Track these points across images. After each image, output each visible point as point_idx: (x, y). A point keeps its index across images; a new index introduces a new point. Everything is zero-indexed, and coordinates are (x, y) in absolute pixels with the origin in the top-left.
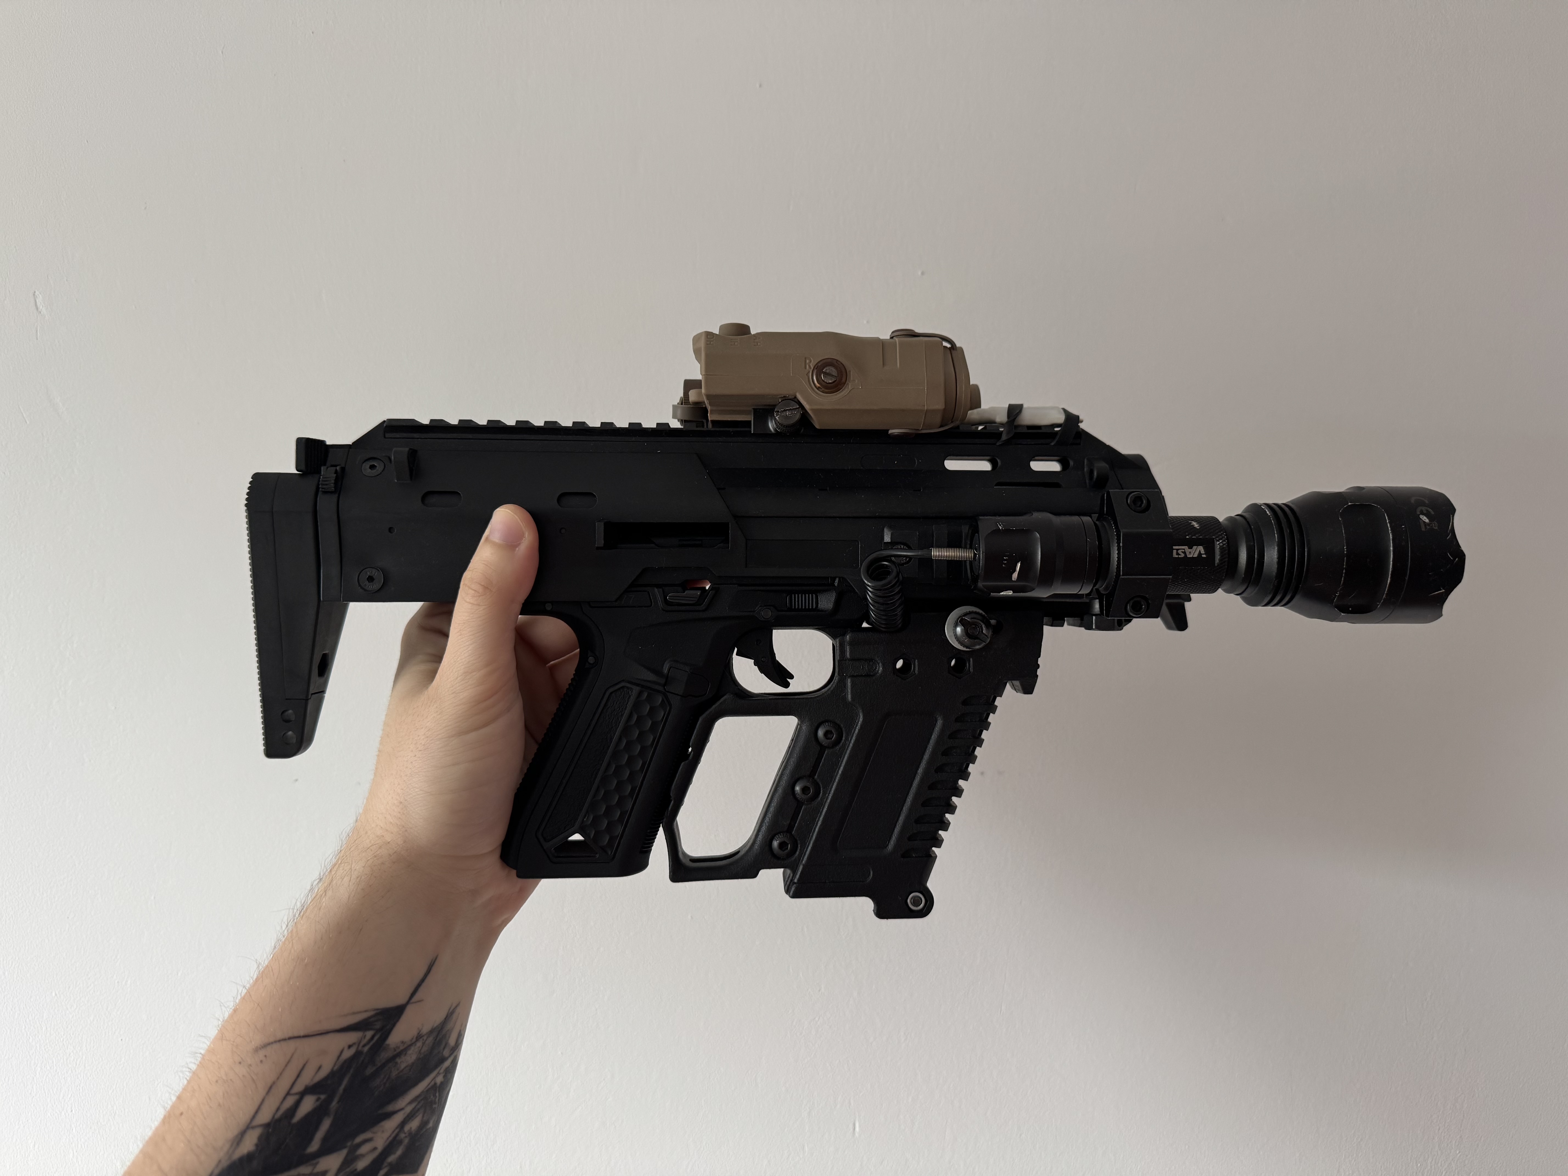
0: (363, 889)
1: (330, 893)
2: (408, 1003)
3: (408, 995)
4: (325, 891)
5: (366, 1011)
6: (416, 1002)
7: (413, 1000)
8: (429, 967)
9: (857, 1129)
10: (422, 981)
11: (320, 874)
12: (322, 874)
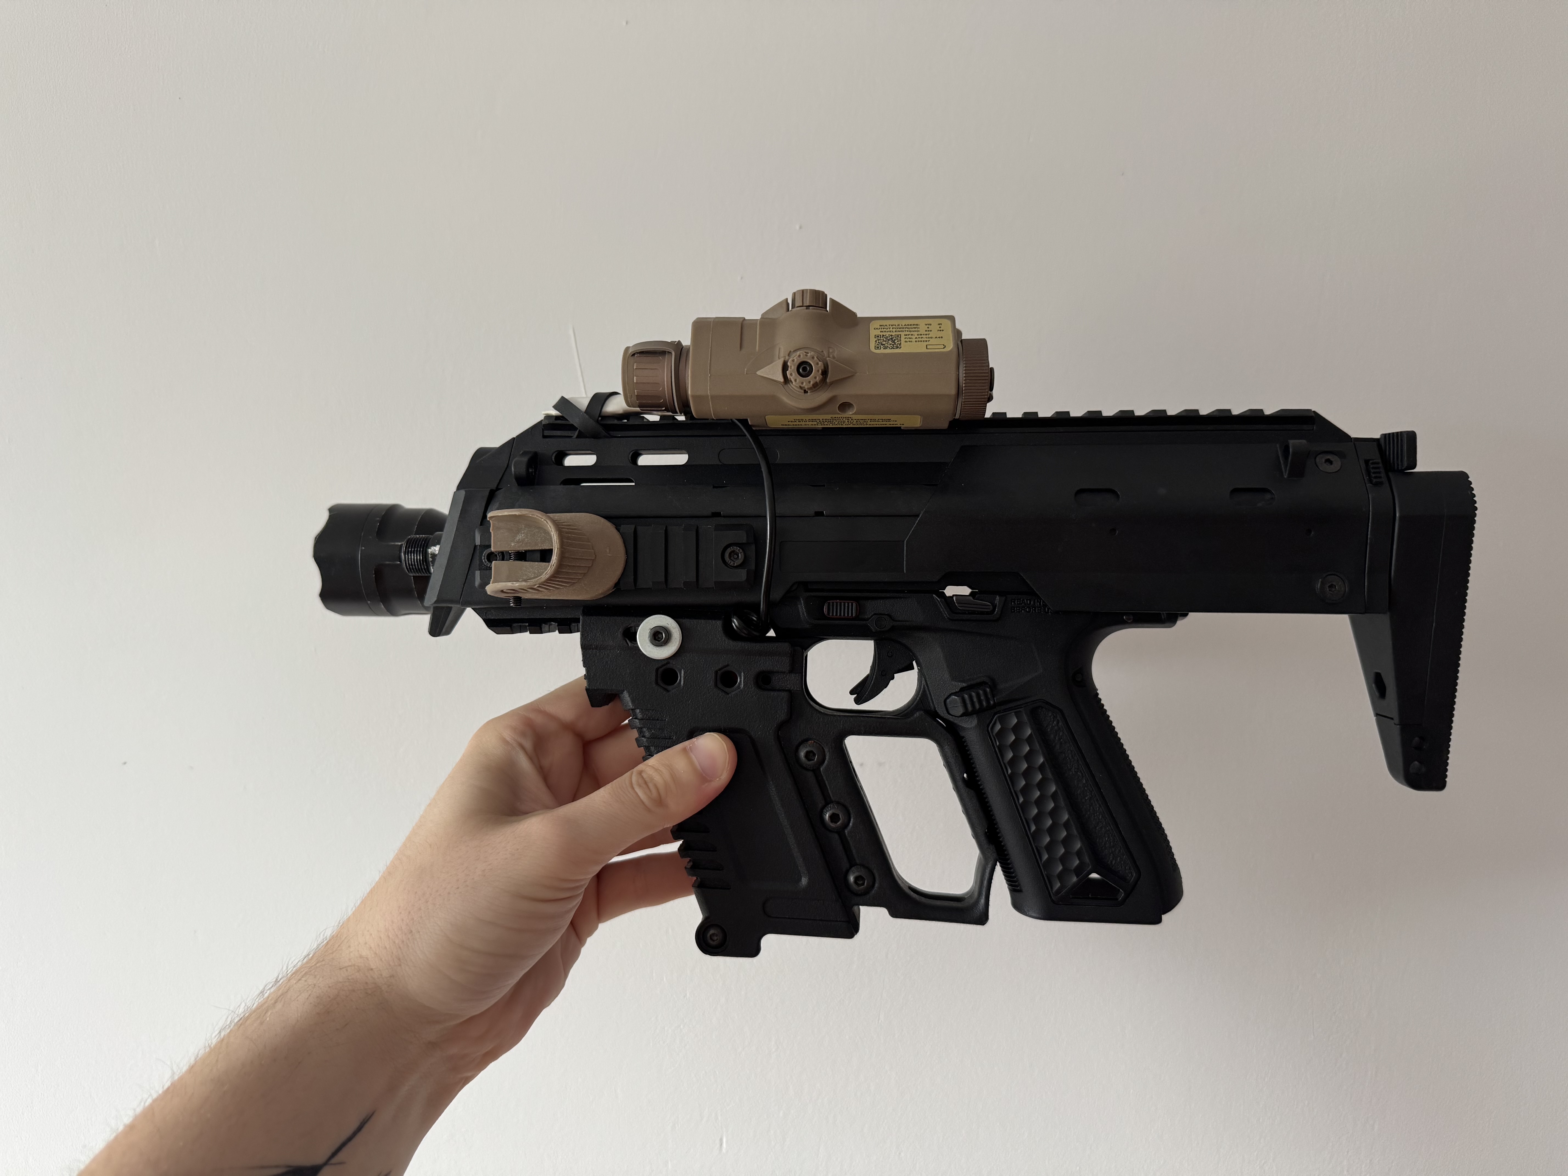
0: (318, 1014)
1: (279, 1006)
2: (326, 1163)
3: (329, 1154)
4: (276, 1002)
5: (277, 1167)
6: (335, 1164)
7: (333, 1161)
8: (361, 1123)
9: (724, 1145)
10: (350, 1139)
11: (278, 976)
12: (280, 977)
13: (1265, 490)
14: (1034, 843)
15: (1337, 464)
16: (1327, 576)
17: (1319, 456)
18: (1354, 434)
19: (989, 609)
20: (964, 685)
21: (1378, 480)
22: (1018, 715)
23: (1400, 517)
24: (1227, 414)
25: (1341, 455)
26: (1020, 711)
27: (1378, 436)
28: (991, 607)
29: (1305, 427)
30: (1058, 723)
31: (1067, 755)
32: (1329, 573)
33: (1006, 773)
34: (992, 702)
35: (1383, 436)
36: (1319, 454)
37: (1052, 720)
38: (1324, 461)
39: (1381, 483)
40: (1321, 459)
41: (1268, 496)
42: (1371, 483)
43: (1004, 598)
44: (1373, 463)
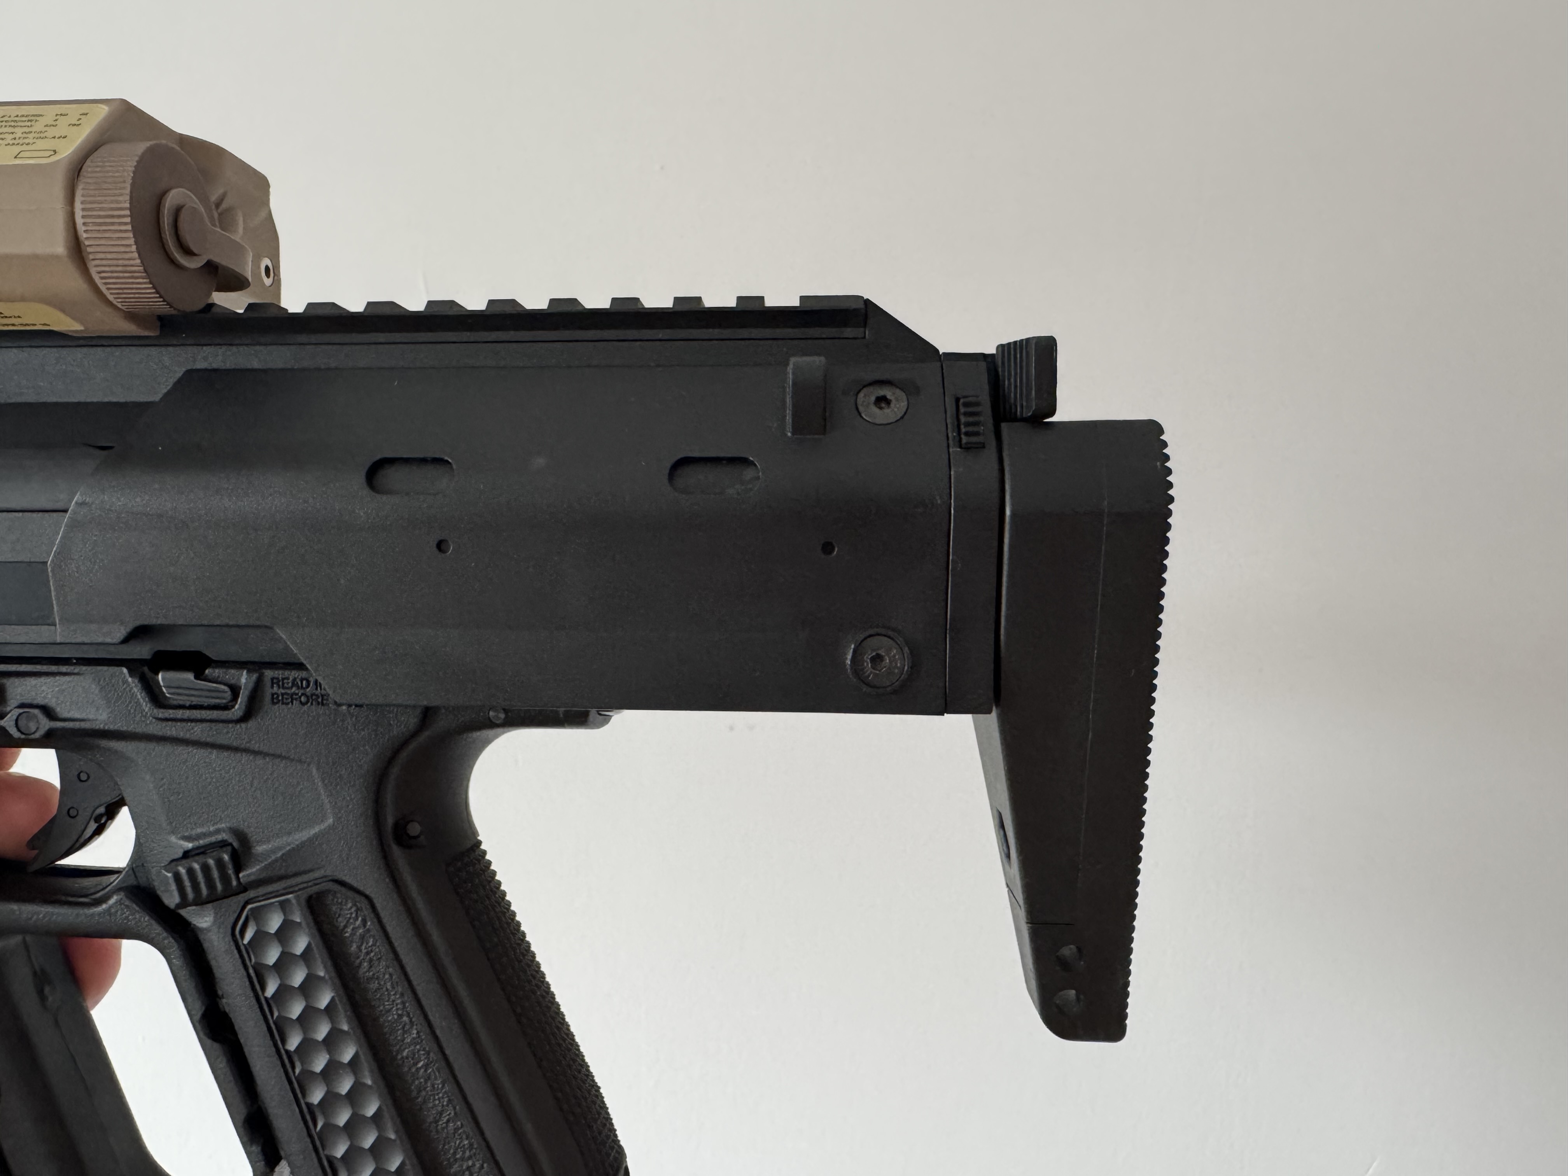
13: (743, 461)
14: (323, 1150)
15: (899, 404)
16: (865, 639)
17: (865, 390)
18: (945, 345)
19: (224, 698)
20: (190, 845)
21: (974, 439)
22: (284, 906)
23: (1014, 514)
24: (693, 307)
25: (911, 389)
26: (288, 900)
27: (990, 349)
28: (228, 695)
29: (849, 332)
30: (364, 922)
31: (382, 983)
32: (871, 632)
33: (269, 1017)
34: (234, 883)
35: (1000, 349)
36: (864, 386)
37: (354, 915)
38: (873, 399)
39: (982, 446)
40: (867, 397)
41: (749, 473)
42: (961, 447)
43: (255, 676)
44: (966, 405)
